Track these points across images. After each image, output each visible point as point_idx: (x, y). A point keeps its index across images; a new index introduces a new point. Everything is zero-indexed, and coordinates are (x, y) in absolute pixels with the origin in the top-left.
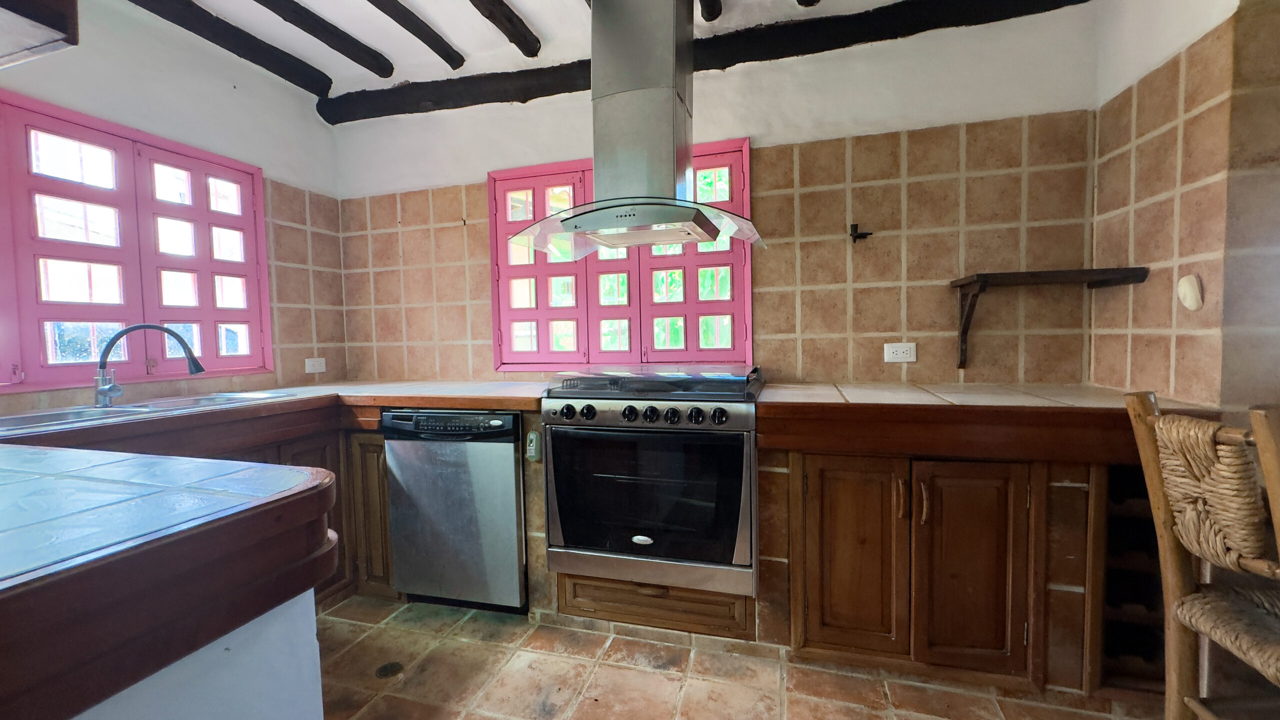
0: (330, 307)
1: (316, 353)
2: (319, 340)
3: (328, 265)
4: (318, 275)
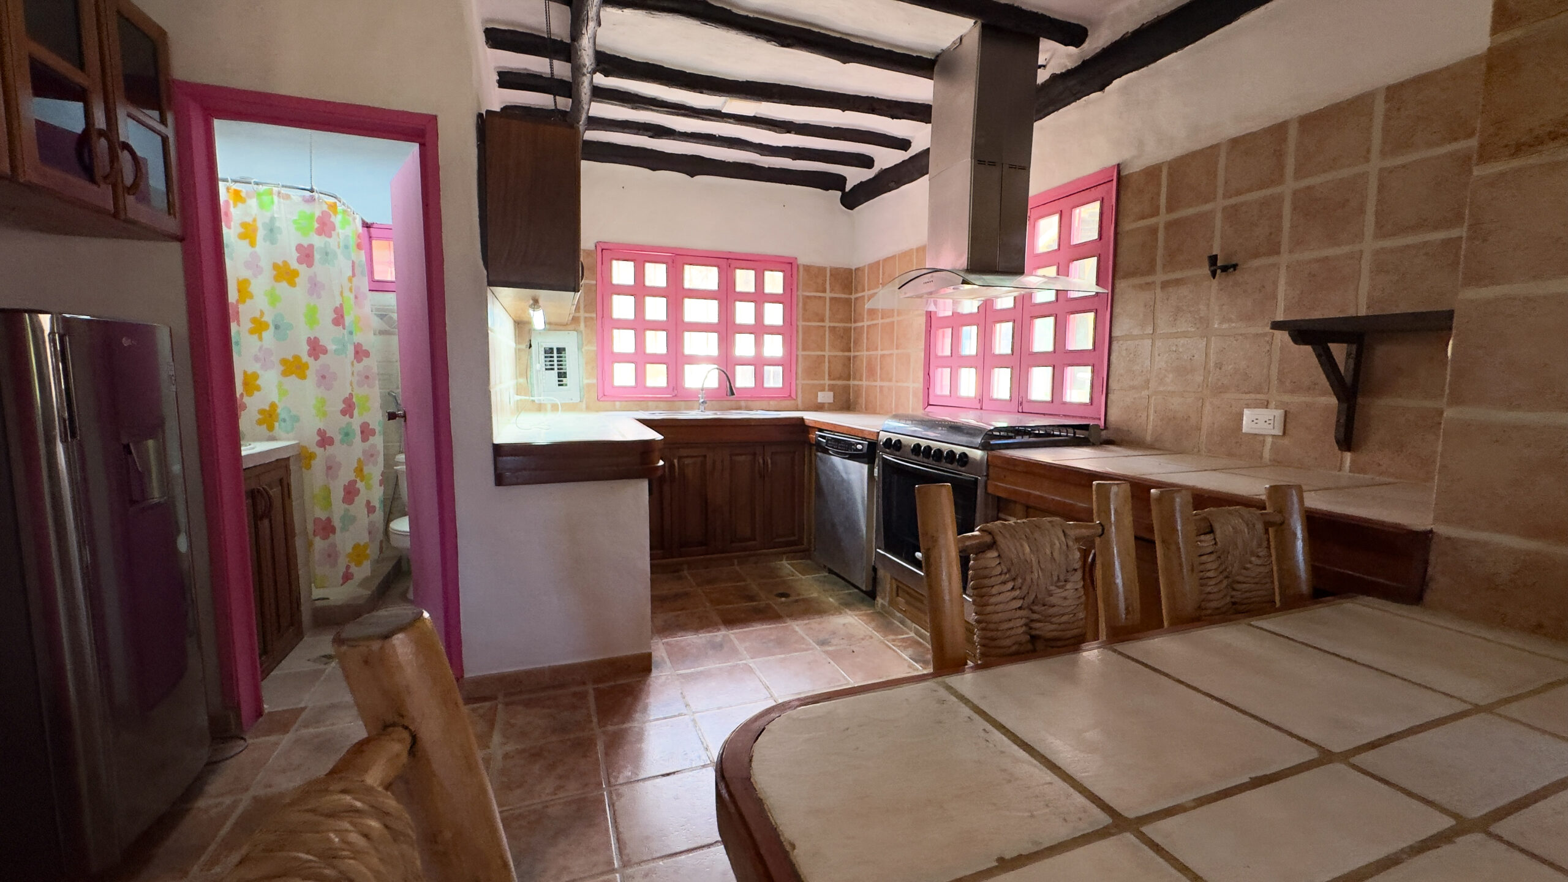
0: (841, 354)
1: (827, 387)
2: (830, 379)
3: (841, 321)
4: (833, 329)
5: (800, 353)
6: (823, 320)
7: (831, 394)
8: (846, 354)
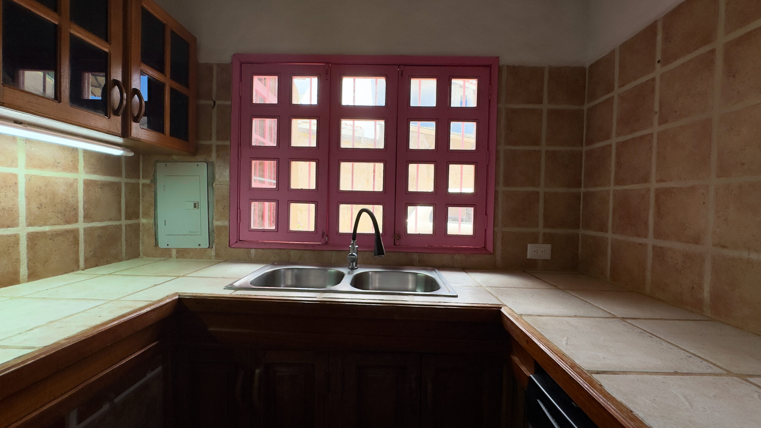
0: (563, 190)
1: (541, 239)
2: (547, 225)
3: (566, 143)
4: (552, 155)
5: (501, 188)
6: (536, 142)
7: (549, 246)
8: (574, 190)
